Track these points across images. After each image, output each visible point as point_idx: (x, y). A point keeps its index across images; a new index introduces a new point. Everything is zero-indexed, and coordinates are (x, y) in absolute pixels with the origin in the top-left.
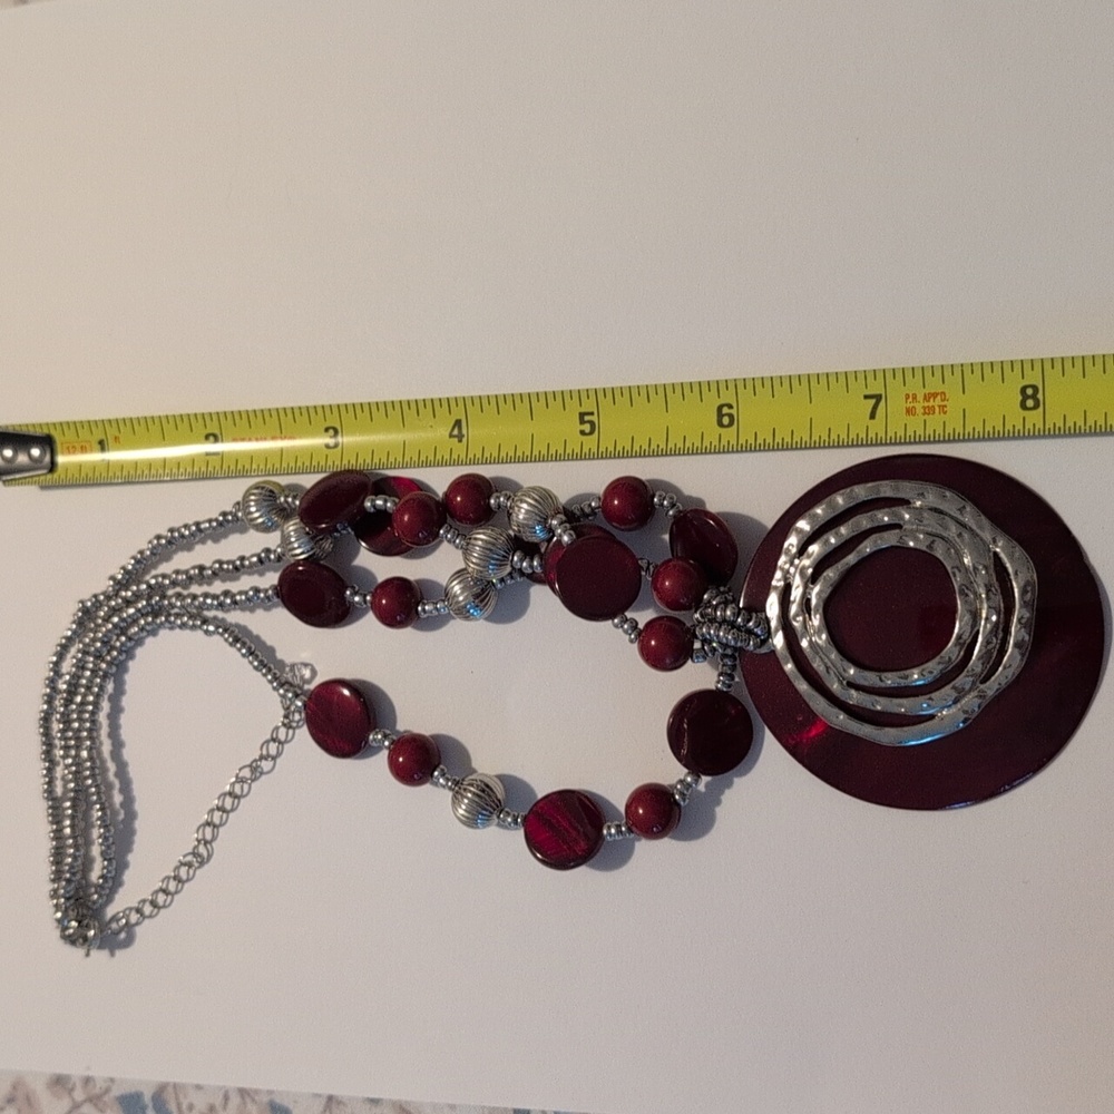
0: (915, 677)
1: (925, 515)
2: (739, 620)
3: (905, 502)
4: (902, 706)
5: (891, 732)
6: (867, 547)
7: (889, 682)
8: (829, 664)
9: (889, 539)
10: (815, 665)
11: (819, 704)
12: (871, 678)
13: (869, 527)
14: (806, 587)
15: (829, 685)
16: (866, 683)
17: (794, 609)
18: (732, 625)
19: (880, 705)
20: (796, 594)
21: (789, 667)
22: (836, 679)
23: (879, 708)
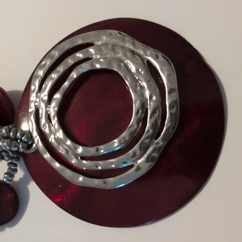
0: (116, 144)
1: (103, 48)
2: (11, 134)
3: (90, 45)
4: (113, 163)
5: (111, 180)
6: (74, 75)
7: (102, 151)
8: (68, 149)
9: (85, 67)
10: (60, 151)
11: (67, 174)
12: (92, 151)
13: (73, 63)
14: (46, 107)
15: (70, 161)
16: (90, 155)
17: (43, 121)
18: (8, 137)
19: (100, 166)
20: (42, 112)
21: (47, 156)
22: (73, 156)
23: (100, 168)
